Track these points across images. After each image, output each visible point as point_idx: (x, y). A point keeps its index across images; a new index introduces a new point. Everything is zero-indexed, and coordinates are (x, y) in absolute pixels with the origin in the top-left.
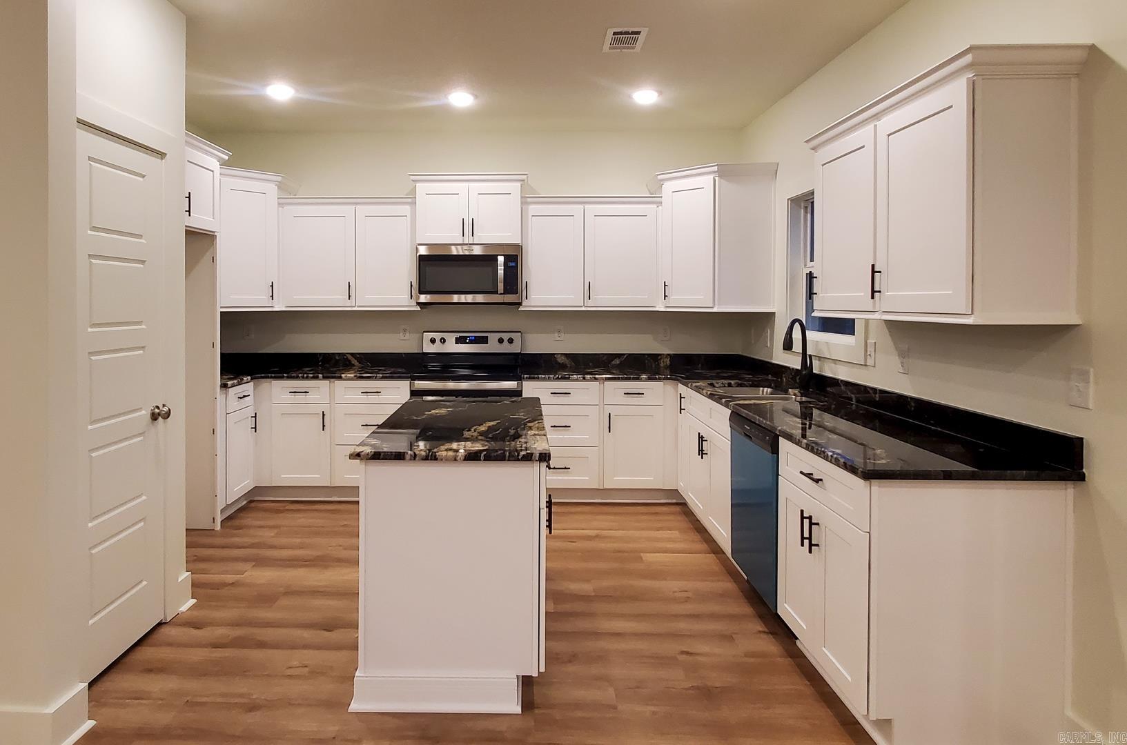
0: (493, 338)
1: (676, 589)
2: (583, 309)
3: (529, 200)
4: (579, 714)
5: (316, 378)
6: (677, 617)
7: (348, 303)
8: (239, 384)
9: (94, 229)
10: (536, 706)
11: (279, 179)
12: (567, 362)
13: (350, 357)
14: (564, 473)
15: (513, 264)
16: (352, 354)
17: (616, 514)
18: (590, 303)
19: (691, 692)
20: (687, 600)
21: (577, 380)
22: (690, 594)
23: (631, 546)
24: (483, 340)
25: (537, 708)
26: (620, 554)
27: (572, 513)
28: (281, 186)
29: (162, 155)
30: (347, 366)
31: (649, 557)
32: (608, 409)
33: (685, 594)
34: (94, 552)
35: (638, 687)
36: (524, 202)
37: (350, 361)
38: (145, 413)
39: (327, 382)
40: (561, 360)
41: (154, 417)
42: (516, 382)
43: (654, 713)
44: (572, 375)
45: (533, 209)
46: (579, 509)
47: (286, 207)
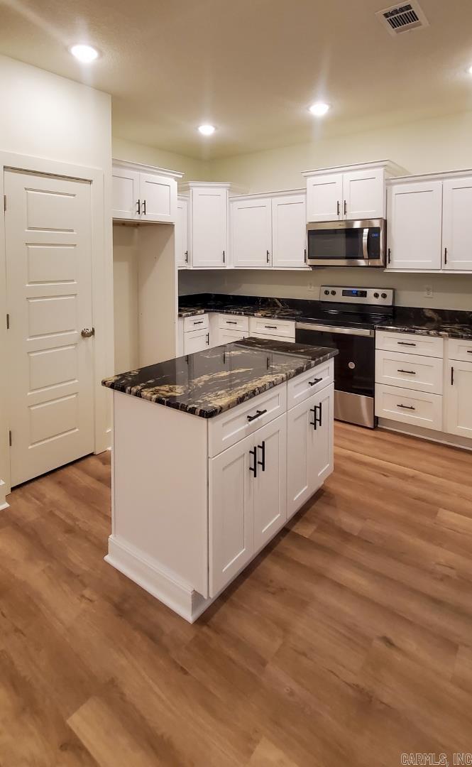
0: (371, 292)
1: (442, 561)
2: (441, 272)
3: (393, 181)
4: (231, 653)
5: (240, 314)
6: (415, 593)
7: (268, 265)
8: (193, 315)
9: (30, 228)
10: (208, 623)
11: (229, 185)
12: (435, 316)
13: (277, 301)
14: (409, 411)
15: (377, 235)
16: (278, 299)
17: (452, 460)
18: (447, 267)
19: (350, 691)
20: (444, 578)
21: (421, 334)
22: (452, 573)
23: (437, 497)
24: (364, 294)
25: (208, 626)
26: (417, 502)
27: (410, 448)
28: (230, 190)
29: (90, 182)
30: (274, 306)
31: (446, 516)
32: (452, 364)
33: (447, 571)
34: (32, 409)
35: (304, 654)
36: (388, 183)
37: (276, 303)
38: (77, 333)
39: (247, 318)
40: (429, 314)
41: (84, 335)
42: (369, 331)
43: (292, 693)
44: (418, 329)
45: (396, 189)
46: (421, 446)
47: (235, 203)
